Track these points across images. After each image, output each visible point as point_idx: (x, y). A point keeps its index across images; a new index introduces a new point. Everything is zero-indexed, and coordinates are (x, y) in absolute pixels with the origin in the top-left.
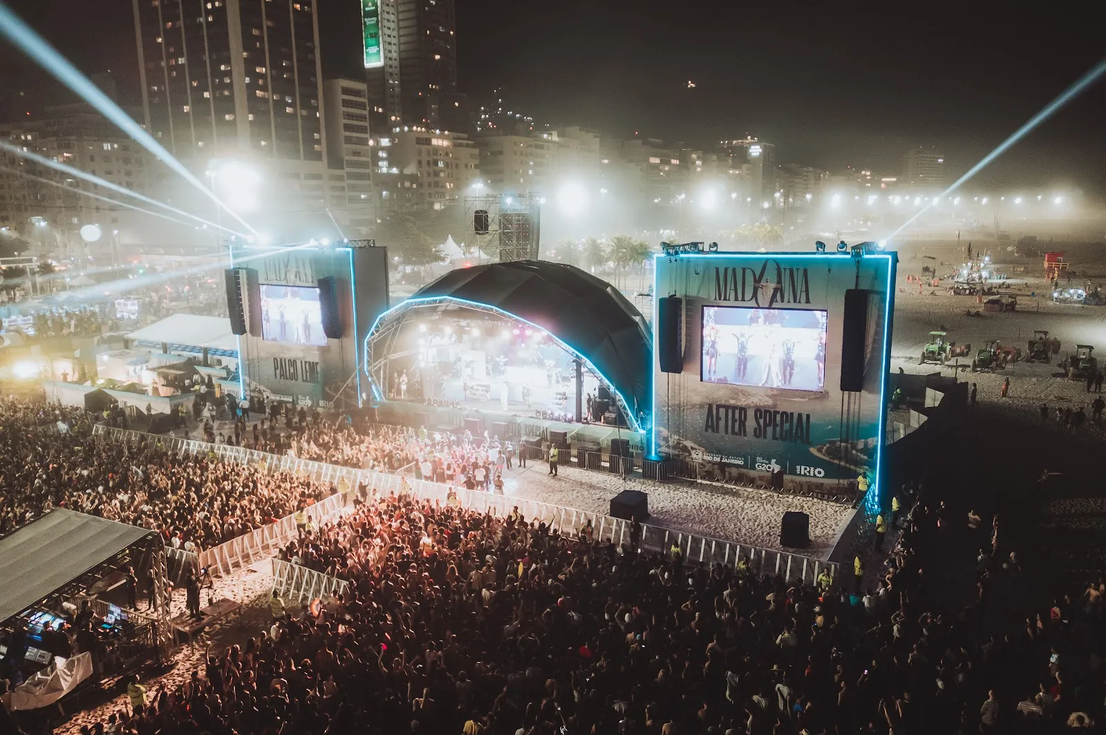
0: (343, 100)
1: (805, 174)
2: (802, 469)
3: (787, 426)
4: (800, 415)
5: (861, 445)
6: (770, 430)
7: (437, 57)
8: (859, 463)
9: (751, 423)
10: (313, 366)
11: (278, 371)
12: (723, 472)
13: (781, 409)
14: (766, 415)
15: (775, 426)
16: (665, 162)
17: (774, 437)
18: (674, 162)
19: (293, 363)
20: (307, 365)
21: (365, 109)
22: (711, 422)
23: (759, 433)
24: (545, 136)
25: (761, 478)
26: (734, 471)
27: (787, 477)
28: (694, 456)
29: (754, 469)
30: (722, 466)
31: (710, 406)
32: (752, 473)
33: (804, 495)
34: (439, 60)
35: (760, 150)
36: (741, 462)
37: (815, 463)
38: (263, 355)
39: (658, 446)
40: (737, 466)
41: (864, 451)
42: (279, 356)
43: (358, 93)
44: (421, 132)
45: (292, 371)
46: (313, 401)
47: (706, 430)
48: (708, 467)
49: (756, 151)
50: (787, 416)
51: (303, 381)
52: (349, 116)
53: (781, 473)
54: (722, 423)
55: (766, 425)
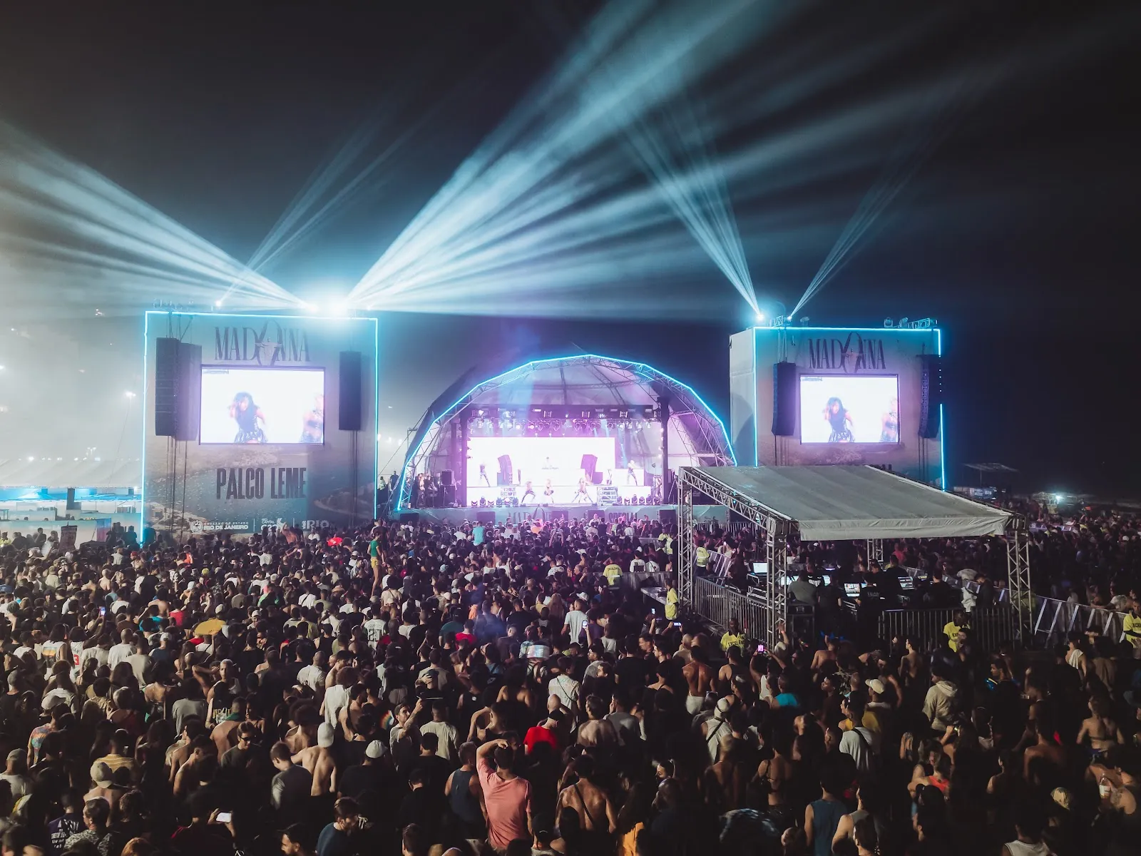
11: (225, 488)
19: (256, 473)
20: (284, 474)
38: (195, 465)
51: (273, 496)
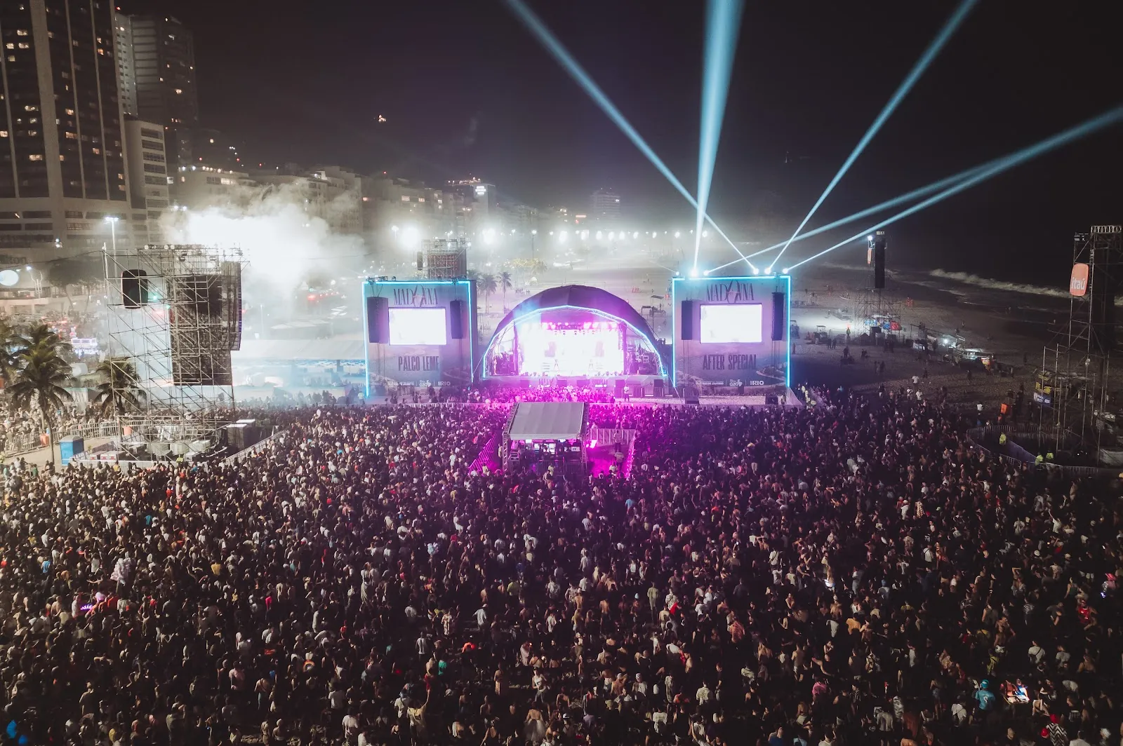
0: (143, 141)
1: (520, 211)
2: (753, 383)
3: (745, 361)
4: (751, 355)
5: (780, 367)
6: (736, 365)
7: (179, 91)
8: (780, 375)
9: (726, 363)
10: (433, 359)
11: (402, 366)
12: (713, 390)
13: (742, 354)
14: (734, 358)
15: (739, 362)
16: (414, 200)
17: (739, 368)
18: (421, 200)
19: (416, 359)
20: (429, 359)
21: (162, 150)
22: (706, 364)
23: (731, 367)
24: (316, 175)
25: (733, 390)
26: (719, 389)
27: (746, 388)
28: (697, 383)
29: (729, 386)
30: (712, 387)
31: (705, 357)
32: (727, 388)
33: (755, 395)
34: (179, 94)
35: (485, 190)
36: (722, 384)
37: (759, 378)
38: (388, 355)
39: (677, 381)
40: (720, 386)
41: (781, 370)
42: (402, 355)
43: (154, 134)
44: (209, 171)
45: (415, 363)
46: (432, 383)
47: (703, 369)
48: (705, 389)
49: (481, 190)
50: (745, 357)
51: (424, 370)
52: (148, 156)
53: (743, 386)
54: (712, 364)
55: (734, 363)
